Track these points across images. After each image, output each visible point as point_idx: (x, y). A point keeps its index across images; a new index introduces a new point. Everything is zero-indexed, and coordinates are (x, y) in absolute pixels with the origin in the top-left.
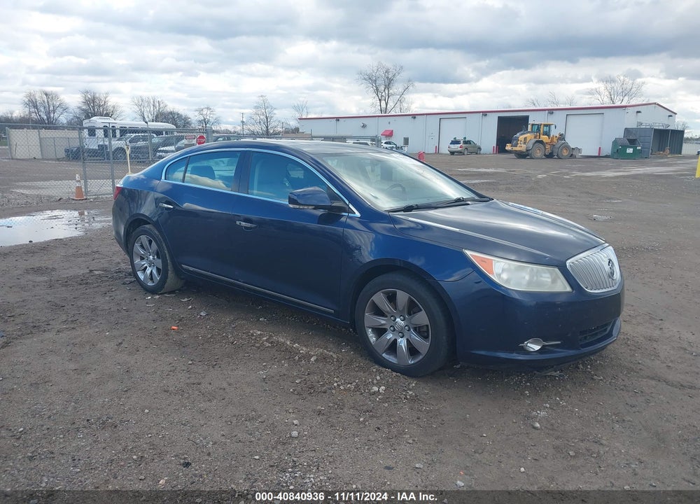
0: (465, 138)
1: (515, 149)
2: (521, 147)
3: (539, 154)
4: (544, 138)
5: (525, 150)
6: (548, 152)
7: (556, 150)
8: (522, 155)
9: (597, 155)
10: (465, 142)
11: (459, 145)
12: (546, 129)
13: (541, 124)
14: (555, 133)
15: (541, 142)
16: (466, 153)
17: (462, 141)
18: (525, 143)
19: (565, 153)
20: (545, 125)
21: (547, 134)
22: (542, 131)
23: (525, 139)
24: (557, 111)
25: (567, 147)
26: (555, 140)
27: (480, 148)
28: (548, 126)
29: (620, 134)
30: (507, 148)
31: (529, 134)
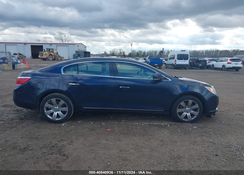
0: (19, 53)
1: (42, 57)
2: (44, 57)
3: (51, 59)
4: (52, 53)
5: (46, 58)
6: (54, 58)
7: (56, 58)
8: (45, 59)
9: (68, 59)
10: (20, 54)
11: (17, 55)
12: (52, 50)
13: (50, 49)
14: (55, 52)
15: (51, 55)
16: (20, 58)
17: (18, 54)
18: (45, 55)
19: (59, 59)
20: (52, 49)
21: (53, 52)
22: (51, 51)
23: (46, 53)
24: (53, 44)
25: (60, 57)
26: (55, 54)
27: (25, 57)
28: (53, 49)
29: (75, 53)
30: (39, 57)
31: (46, 52)
